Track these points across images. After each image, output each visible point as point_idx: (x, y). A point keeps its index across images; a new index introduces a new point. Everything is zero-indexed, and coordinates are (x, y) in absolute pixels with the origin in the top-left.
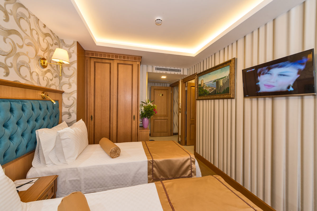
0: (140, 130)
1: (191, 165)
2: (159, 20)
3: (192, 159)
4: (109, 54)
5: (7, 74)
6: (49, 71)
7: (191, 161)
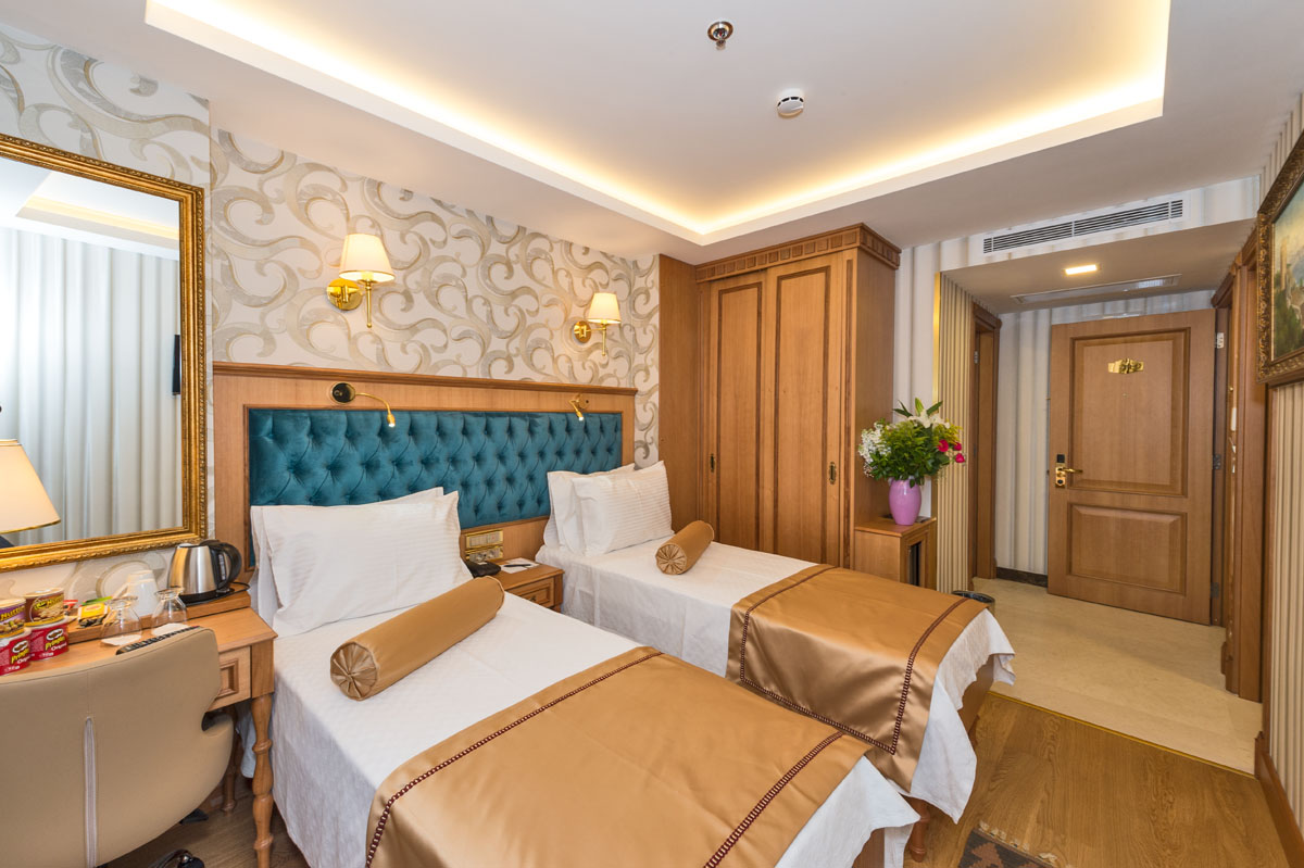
0: (855, 524)
1: (903, 700)
2: (793, 98)
3: (913, 676)
4: (752, 256)
5: (511, 367)
6: (597, 346)
7: (907, 685)
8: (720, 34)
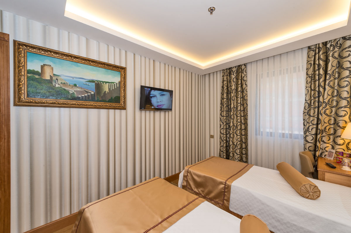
8: (212, 10)
